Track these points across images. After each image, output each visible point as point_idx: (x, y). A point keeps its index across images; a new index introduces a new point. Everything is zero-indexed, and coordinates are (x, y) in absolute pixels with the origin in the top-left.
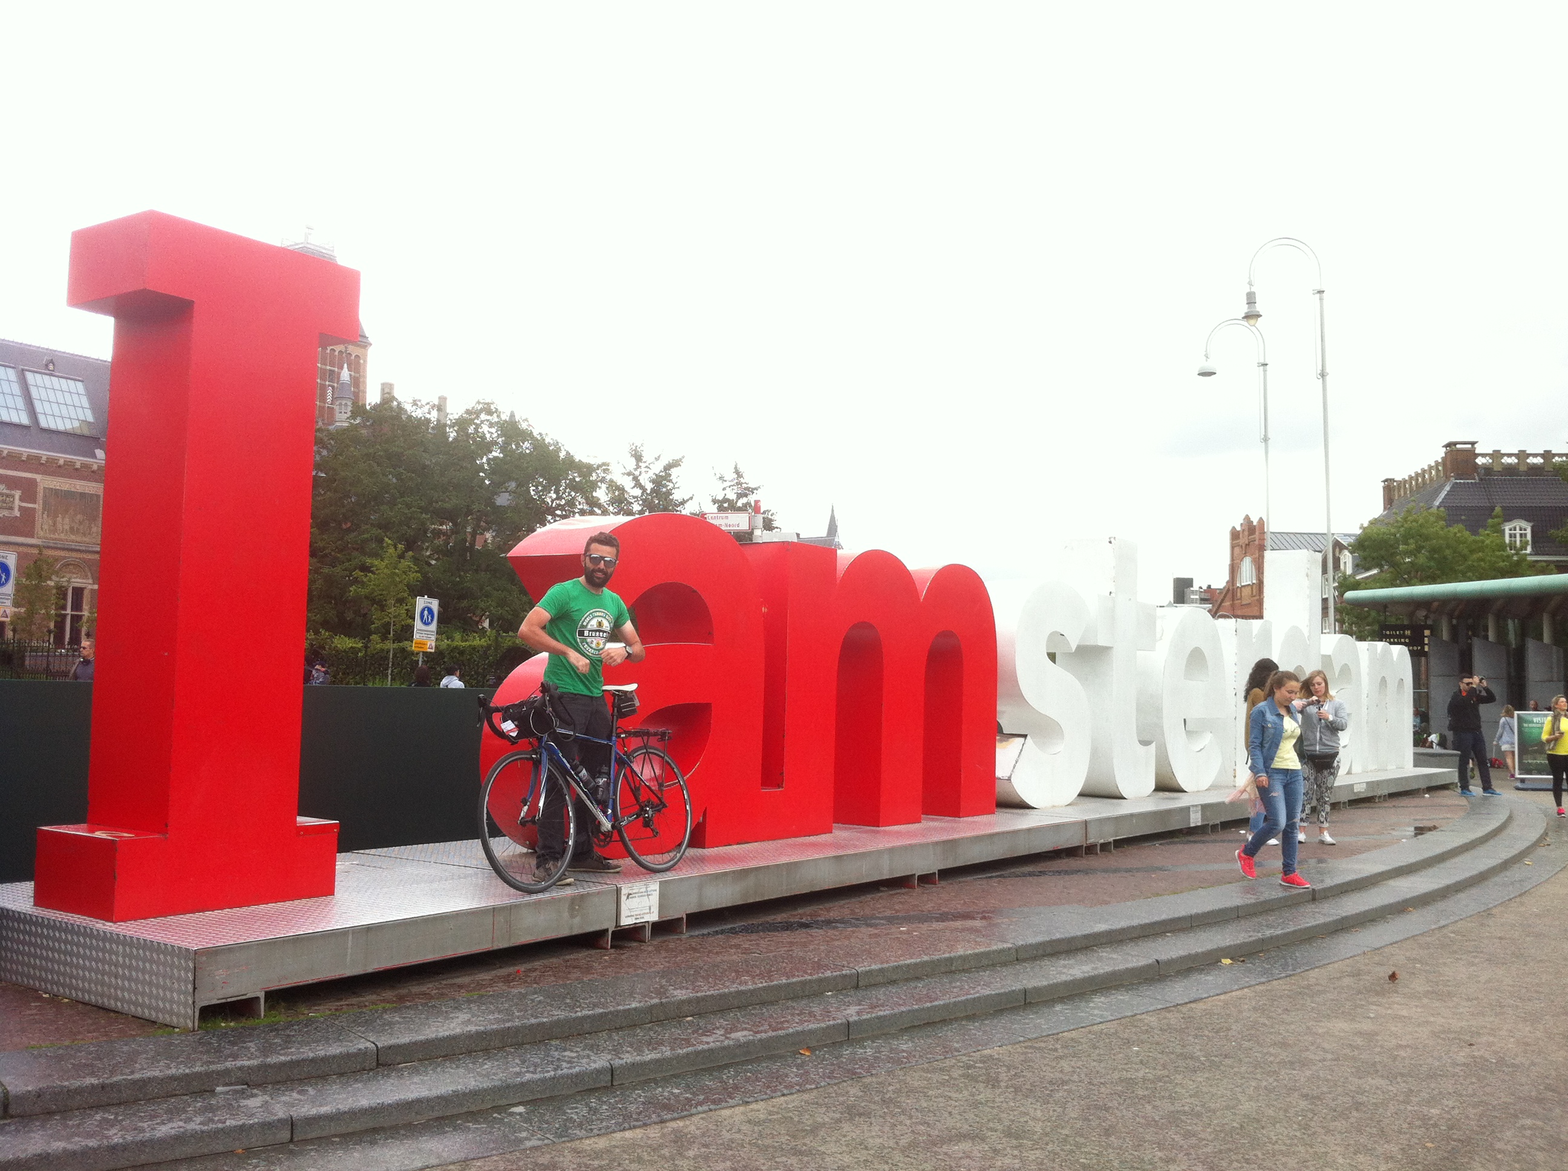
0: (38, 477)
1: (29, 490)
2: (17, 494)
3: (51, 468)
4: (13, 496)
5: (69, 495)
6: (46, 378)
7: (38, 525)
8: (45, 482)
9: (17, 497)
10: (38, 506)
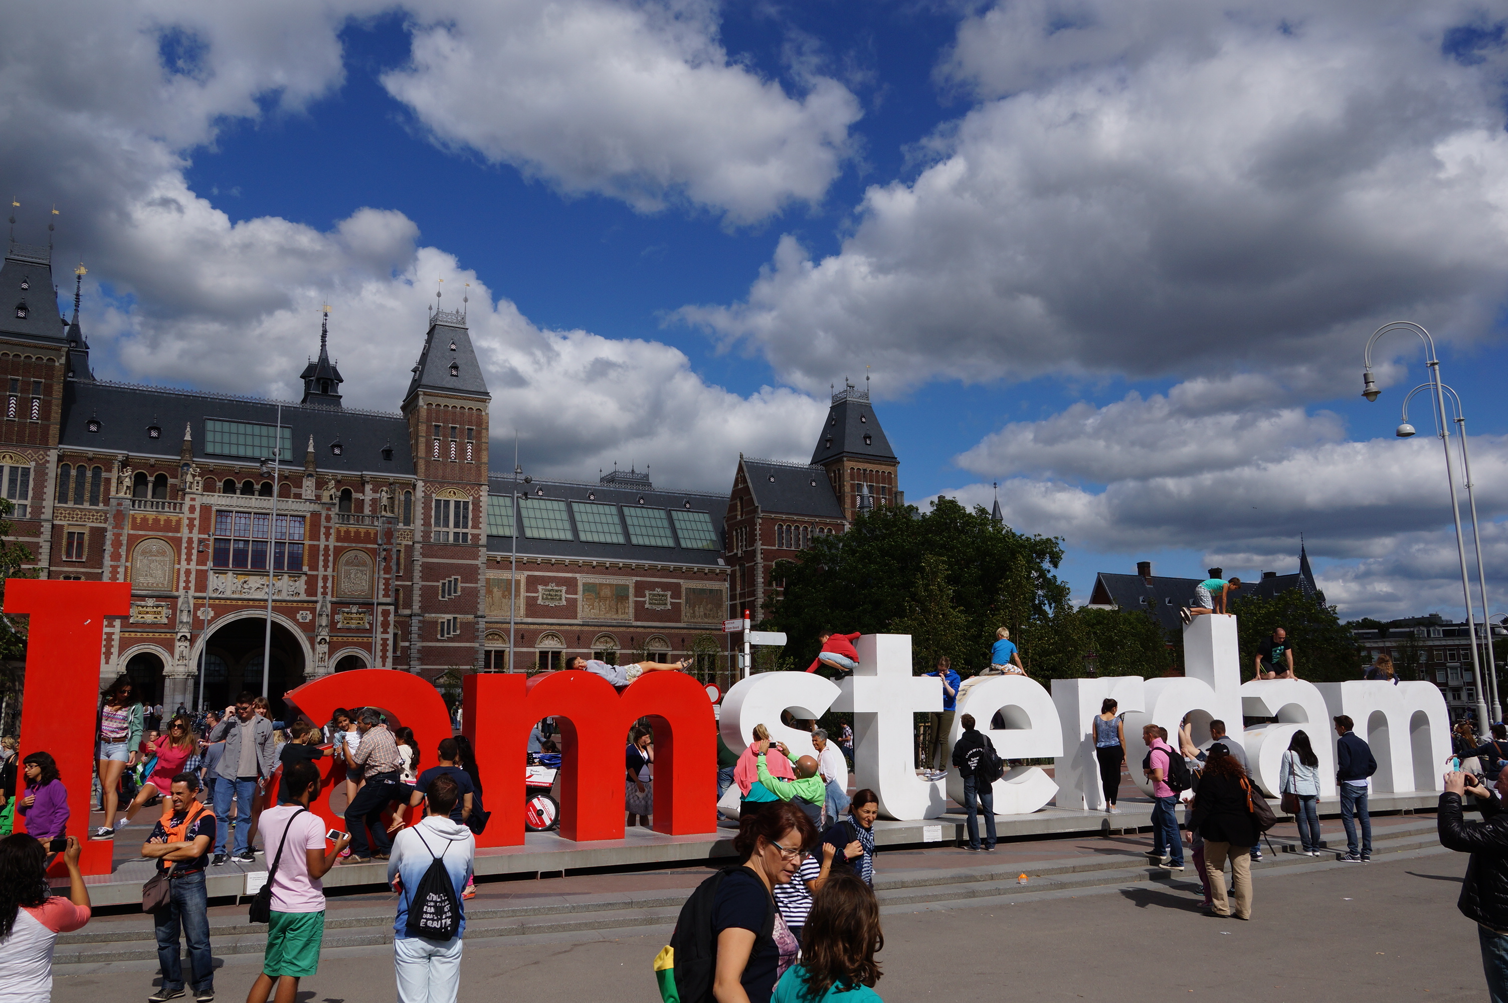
0: (681, 581)
1: (676, 590)
2: (669, 593)
3: (690, 575)
4: (666, 596)
5: (703, 591)
6: (685, 513)
7: (683, 613)
8: (686, 584)
9: (669, 596)
10: (682, 601)
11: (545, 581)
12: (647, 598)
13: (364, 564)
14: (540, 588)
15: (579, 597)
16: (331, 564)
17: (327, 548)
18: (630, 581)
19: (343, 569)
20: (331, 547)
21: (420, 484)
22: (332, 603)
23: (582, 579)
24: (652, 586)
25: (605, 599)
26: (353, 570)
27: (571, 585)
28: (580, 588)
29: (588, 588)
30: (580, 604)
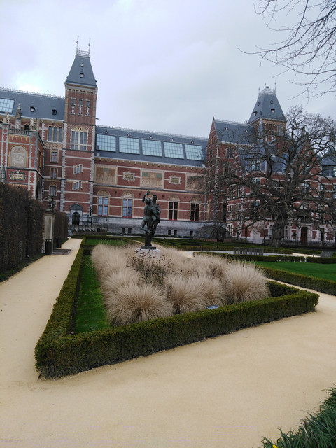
0: (185, 173)
1: (183, 177)
2: (180, 178)
3: (189, 170)
5: (195, 177)
6: (190, 146)
7: (186, 186)
8: (188, 174)
10: (186, 181)
11: (126, 170)
12: (170, 180)
13: (23, 153)
14: (124, 173)
15: (141, 177)
16: (7, 151)
17: (5, 143)
18: (163, 172)
19: (13, 154)
20: (7, 144)
21: (65, 124)
22: (7, 168)
23: (142, 170)
24: (172, 174)
25: (152, 179)
26: (18, 155)
27: (137, 172)
28: (141, 174)
29: (145, 174)
30: (141, 180)
